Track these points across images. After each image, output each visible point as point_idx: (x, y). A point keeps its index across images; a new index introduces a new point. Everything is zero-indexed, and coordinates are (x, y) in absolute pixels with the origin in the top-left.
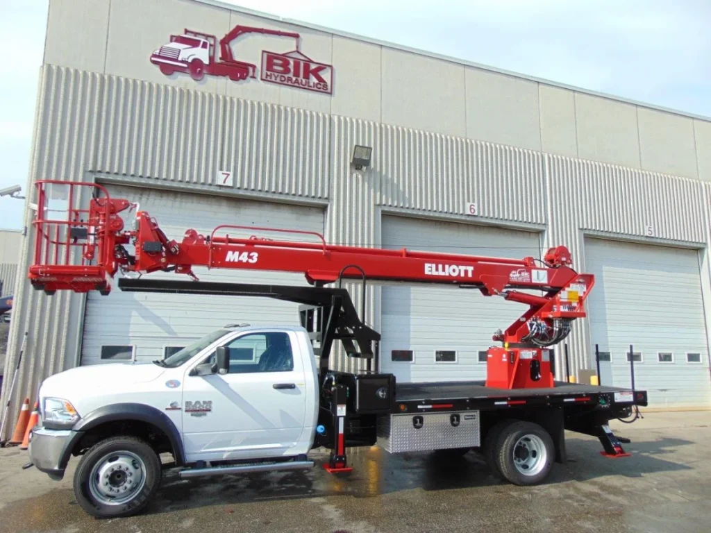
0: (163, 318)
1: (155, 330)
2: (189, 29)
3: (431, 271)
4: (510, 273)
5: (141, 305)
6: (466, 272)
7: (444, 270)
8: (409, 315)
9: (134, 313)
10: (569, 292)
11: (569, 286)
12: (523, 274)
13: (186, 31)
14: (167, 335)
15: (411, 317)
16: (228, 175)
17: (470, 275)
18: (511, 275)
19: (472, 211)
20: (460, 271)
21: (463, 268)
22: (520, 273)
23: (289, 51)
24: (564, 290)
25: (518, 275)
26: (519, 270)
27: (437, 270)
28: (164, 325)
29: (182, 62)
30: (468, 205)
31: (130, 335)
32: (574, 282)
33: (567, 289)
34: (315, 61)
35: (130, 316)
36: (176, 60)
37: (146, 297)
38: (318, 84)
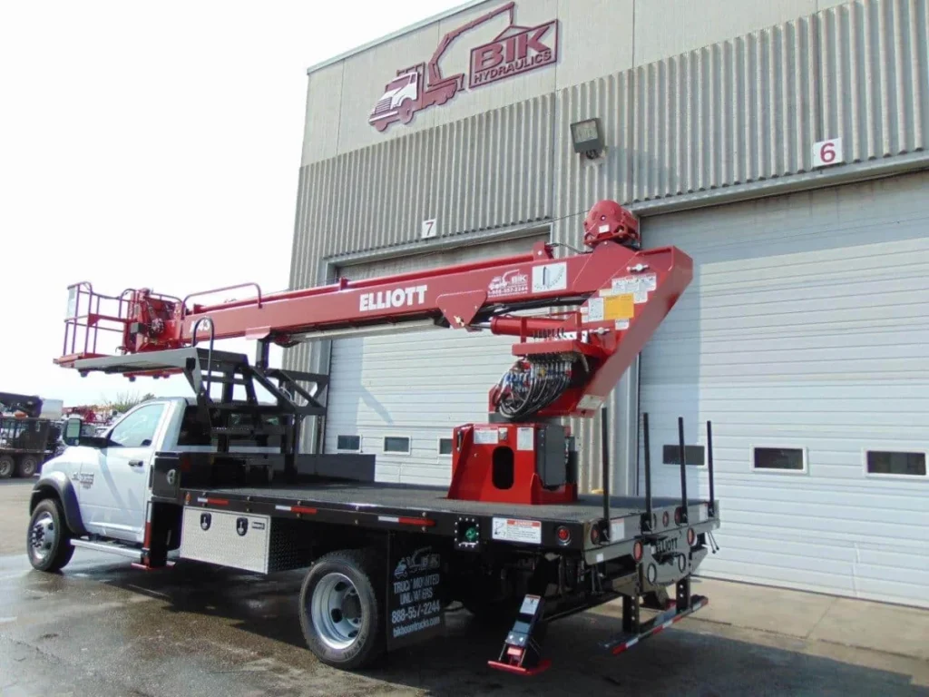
0: (384, 405)
1: (376, 418)
2: (401, 69)
3: (367, 305)
4: (490, 282)
5: (366, 391)
6: (416, 295)
7: (384, 301)
8: (697, 382)
9: (361, 400)
10: (608, 298)
11: (609, 286)
12: (514, 279)
13: (399, 73)
14: (386, 424)
15: (700, 385)
16: (432, 223)
17: (421, 300)
18: (491, 287)
19: (828, 156)
20: (406, 295)
21: (410, 291)
22: (508, 278)
23: (500, 33)
24: (597, 296)
25: (504, 284)
26: (506, 274)
27: (375, 302)
28: (383, 413)
29: (394, 109)
30: (816, 148)
31: (358, 423)
32: (623, 274)
33: (602, 293)
34: (532, 26)
35: (357, 403)
36: (389, 111)
37: (370, 382)
38: (537, 56)
